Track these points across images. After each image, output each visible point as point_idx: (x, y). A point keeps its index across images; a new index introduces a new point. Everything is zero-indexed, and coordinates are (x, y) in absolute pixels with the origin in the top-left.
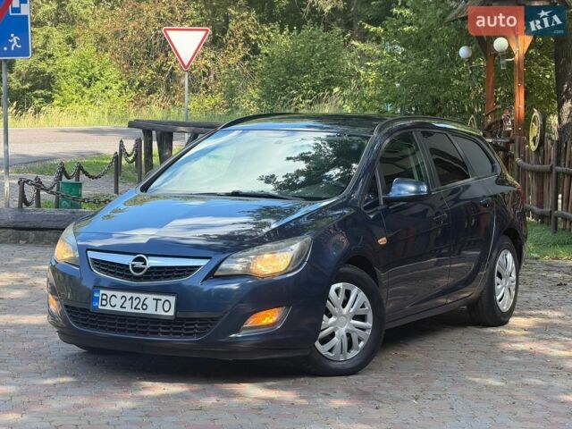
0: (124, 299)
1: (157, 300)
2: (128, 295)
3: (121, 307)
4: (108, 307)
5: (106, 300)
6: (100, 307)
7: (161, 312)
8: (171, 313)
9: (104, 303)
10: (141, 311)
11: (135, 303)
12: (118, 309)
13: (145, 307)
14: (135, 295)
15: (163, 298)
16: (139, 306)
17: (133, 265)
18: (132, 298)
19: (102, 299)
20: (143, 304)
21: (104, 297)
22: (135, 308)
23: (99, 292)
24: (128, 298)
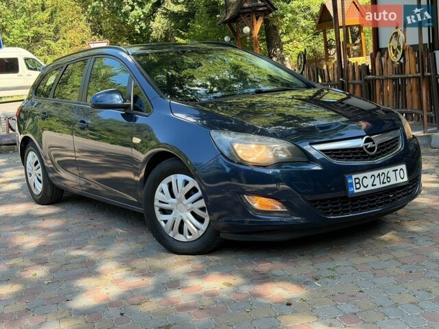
0: (373, 177)
1: (395, 171)
2: (376, 173)
3: (373, 185)
4: (362, 189)
5: (359, 183)
6: (356, 191)
7: (400, 181)
8: (406, 179)
9: (358, 186)
10: (387, 184)
11: (382, 178)
12: (370, 188)
13: (389, 180)
14: (380, 171)
15: (398, 167)
16: (385, 181)
18: (379, 175)
19: (356, 184)
20: (388, 177)
21: (357, 181)
22: (383, 183)
23: (352, 178)
24: (376, 176)
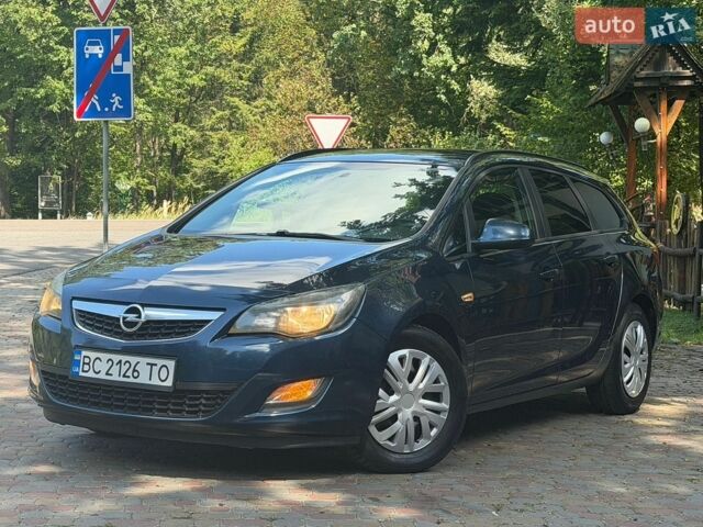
0: (110, 363)
1: (152, 365)
2: (116, 358)
3: (107, 374)
4: (91, 374)
5: (88, 364)
6: (81, 374)
7: (155, 381)
8: (169, 383)
9: (86, 367)
10: (131, 380)
11: (124, 368)
12: (102, 376)
13: (136, 374)
14: (124, 358)
15: (160, 362)
16: (129, 374)
17: (124, 318)
18: (120, 362)
19: (84, 363)
20: (134, 370)
21: (87, 360)
22: (124, 376)
23: (80, 354)
24: (115, 362)
